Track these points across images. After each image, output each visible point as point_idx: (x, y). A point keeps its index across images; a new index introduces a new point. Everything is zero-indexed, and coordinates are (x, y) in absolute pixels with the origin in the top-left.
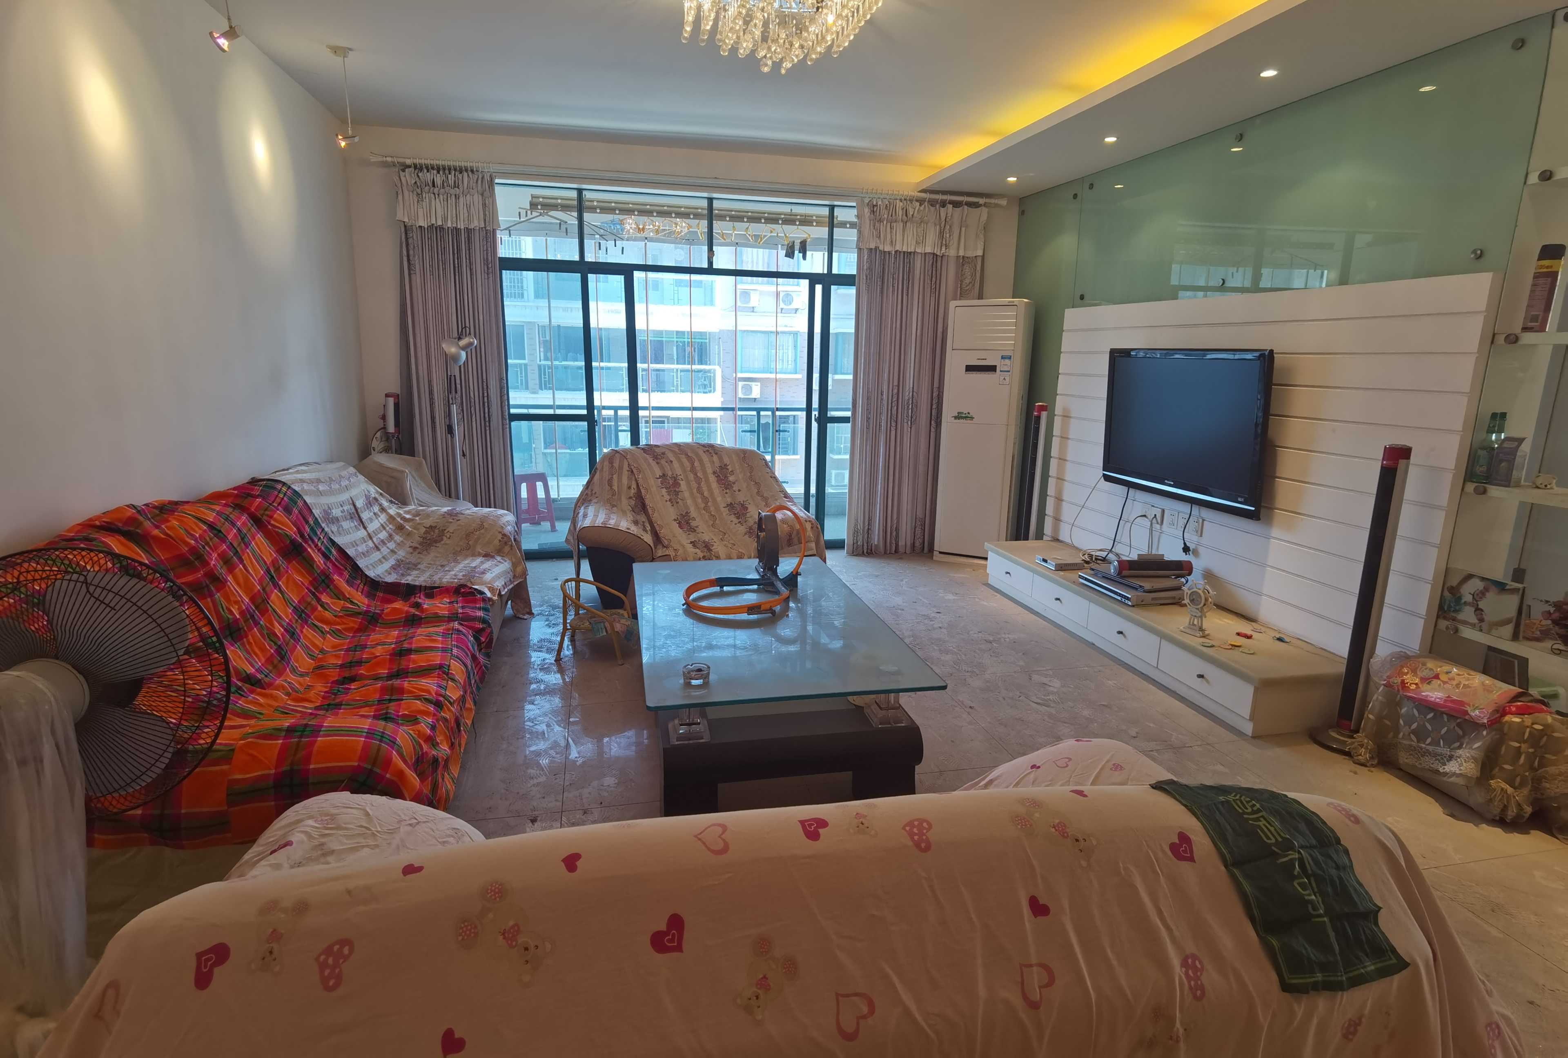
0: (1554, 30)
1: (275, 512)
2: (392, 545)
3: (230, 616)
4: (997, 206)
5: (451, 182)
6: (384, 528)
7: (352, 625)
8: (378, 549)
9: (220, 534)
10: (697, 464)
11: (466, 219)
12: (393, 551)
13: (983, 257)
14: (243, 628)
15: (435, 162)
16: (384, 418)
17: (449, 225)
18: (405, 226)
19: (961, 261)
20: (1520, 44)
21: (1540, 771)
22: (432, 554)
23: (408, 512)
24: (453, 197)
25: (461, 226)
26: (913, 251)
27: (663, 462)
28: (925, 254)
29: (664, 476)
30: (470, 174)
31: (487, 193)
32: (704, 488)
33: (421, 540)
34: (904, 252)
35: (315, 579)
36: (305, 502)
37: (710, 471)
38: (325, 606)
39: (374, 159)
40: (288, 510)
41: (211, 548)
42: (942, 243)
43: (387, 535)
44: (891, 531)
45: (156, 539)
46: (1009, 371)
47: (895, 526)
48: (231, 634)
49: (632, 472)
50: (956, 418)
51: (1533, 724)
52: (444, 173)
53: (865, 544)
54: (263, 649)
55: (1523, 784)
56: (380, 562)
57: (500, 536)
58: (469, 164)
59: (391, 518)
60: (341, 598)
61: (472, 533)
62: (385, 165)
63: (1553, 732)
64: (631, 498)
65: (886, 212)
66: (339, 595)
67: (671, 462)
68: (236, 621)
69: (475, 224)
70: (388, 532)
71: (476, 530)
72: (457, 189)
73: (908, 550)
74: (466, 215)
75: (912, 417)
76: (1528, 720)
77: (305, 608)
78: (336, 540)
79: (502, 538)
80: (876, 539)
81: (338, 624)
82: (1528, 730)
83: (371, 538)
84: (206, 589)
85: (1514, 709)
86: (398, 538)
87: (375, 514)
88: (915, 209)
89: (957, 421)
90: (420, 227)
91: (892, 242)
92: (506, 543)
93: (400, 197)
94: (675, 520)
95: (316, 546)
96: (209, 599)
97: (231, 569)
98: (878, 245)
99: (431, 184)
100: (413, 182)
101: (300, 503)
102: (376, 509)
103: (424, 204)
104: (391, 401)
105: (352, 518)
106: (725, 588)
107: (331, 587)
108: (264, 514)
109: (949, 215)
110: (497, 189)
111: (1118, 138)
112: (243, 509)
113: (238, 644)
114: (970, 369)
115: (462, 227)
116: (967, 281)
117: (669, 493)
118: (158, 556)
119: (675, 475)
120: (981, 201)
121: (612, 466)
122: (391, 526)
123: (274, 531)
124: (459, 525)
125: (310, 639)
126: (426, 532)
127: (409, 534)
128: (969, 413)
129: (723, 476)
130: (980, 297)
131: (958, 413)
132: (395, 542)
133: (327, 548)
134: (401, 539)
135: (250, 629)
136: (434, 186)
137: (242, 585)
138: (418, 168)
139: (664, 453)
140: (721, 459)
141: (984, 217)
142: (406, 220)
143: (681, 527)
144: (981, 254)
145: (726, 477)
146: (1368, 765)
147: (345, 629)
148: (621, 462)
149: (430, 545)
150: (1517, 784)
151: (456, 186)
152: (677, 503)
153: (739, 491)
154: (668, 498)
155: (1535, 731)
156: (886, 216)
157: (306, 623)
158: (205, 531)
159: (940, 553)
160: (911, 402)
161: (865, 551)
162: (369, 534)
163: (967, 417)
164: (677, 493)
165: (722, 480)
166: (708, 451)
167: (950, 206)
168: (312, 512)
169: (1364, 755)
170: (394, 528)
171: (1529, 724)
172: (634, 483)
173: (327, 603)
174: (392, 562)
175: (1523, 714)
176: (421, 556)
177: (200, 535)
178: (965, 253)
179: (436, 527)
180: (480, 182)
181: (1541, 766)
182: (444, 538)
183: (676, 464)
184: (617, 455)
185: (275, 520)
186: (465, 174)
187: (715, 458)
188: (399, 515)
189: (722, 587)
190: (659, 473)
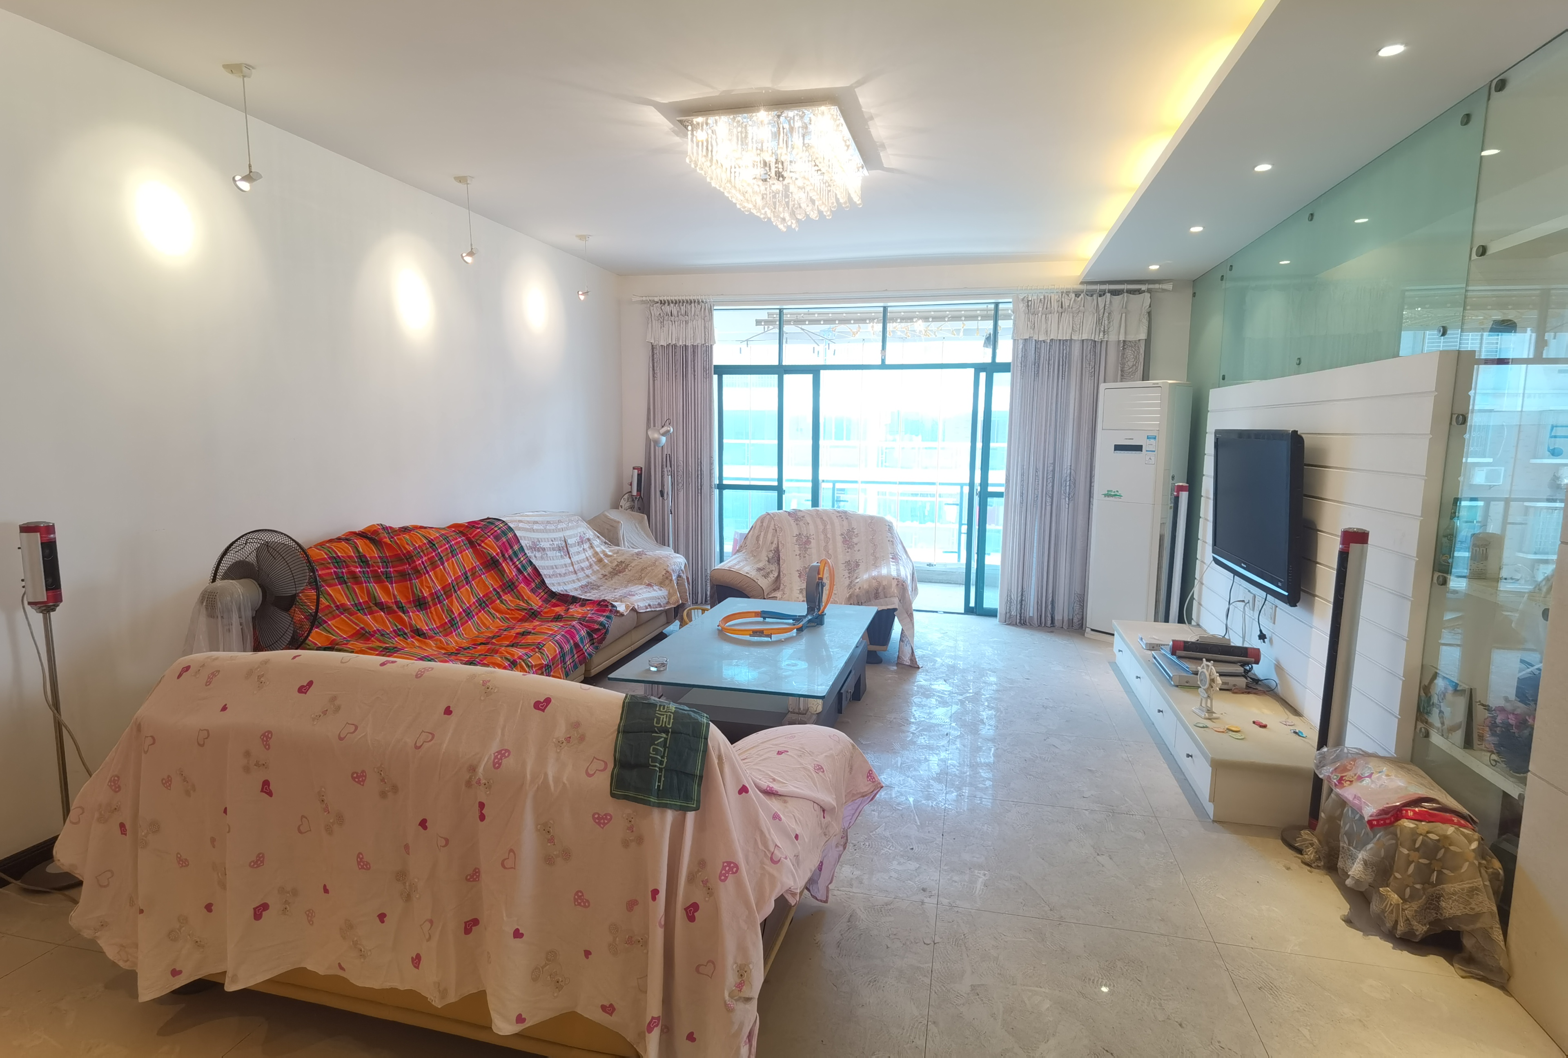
0: (1490, 101)
1: (487, 538)
2: (589, 572)
3: (420, 594)
4: (1164, 290)
5: (683, 312)
6: (588, 560)
7: (517, 616)
8: (576, 573)
9: (434, 547)
10: (828, 527)
11: (692, 338)
12: (588, 576)
13: (1148, 341)
14: (428, 602)
15: (673, 298)
16: (631, 485)
17: (681, 344)
18: (652, 346)
19: (1122, 345)
20: (1467, 119)
21: (1438, 888)
22: (614, 580)
23: (610, 551)
24: (684, 322)
25: (689, 343)
26: (1068, 338)
27: (801, 523)
28: (1083, 340)
29: (799, 535)
30: (696, 304)
31: (707, 318)
32: (830, 546)
33: (612, 570)
34: (1060, 340)
35: (504, 584)
36: (515, 535)
37: (838, 532)
38: (504, 602)
39: (635, 299)
40: (497, 538)
41: (424, 554)
42: (1100, 329)
43: (588, 564)
44: (1048, 605)
45: (386, 543)
46: (1154, 451)
47: (1050, 599)
48: (420, 605)
49: (776, 531)
50: (1105, 495)
51: (1428, 832)
52: (679, 306)
53: (1018, 615)
54: (440, 618)
55: (1412, 897)
56: (574, 581)
57: (665, 572)
58: (695, 298)
59: (596, 554)
60: (520, 598)
61: (646, 568)
62: (643, 302)
63: (1450, 845)
64: (771, 551)
65: (1041, 305)
66: (520, 596)
67: (808, 523)
68: (424, 598)
69: (699, 341)
70: (590, 563)
71: (649, 566)
72: (686, 316)
73: (1065, 626)
74: (692, 335)
75: (1069, 495)
76: (1424, 826)
77: (487, 600)
78: (534, 561)
79: (666, 574)
80: (1031, 611)
81: (508, 614)
82: (1421, 837)
83: (573, 565)
84: (408, 576)
85: (1410, 814)
86: (596, 568)
87: (584, 549)
88: (1070, 300)
89: (1107, 498)
90: (662, 346)
91: (1047, 331)
92: (667, 578)
93: (650, 325)
94: (798, 571)
95: (514, 563)
96: (409, 582)
97: (434, 567)
98: (1032, 335)
99: (670, 314)
100: (658, 313)
101: (510, 535)
102: (586, 546)
103: (665, 329)
104: (636, 471)
105: (560, 550)
106: (768, 620)
107: (515, 590)
108: (478, 539)
109: (1108, 303)
110: (715, 313)
111: (1204, 227)
112: (464, 535)
113: (424, 612)
114: (1118, 448)
115: (689, 345)
116: (1130, 364)
117: (800, 549)
118: (385, 553)
119: (808, 535)
120: (1144, 287)
121: (762, 525)
122: (594, 559)
123: (482, 551)
124: (640, 562)
125: (481, 619)
126: (617, 565)
127: (605, 566)
128: (1117, 491)
129: (848, 539)
130: (1145, 377)
131: (1108, 491)
132: (593, 570)
133: (523, 566)
134: (598, 568)
135: (435, 605)
136: (672, 315)
137: (439, 578)
138: (662, 303)
139: (803, 517)
140: (850, 523)
141: (1148, 301)
142: (653, 341)
143: (800, 577)
144: (1143, 336)
145: (851, 538)
146: (1313, 865)
147: (511, 618)
148: (769, 522)
149: (616, 574)
150: (1407, 896)
151: (686, 314)
152: (804, 557)
153: (859, 551)
154: (798, 552)
155: (1429, 841)
156: (1040, 309)
157: (483, 609)
158: (425, 544)
159: (1093, 630)
160: (1068, 479)
161: (1018, 621)
162: (572, 563)
163: (1116, 495)
164: (806, 549)
165: (847, 541)
166: (840, 516)
167: (1108, 295)
168: (519, 542)
169: (1310, 854)
170: (596, 560)
171: (1424, 832)
172: (776, 539)
173: (506, 600)
174: (584, 582)
175: (1421, 821)
176: (607, 581)
177: (419, 546)
178: (1125, 338)
179: (624, 562)
180: (703, 310)
181: (1440, 881)
182: (627, 570)
183: (811, 526)
184: (768, 516)
185: (486, 544)
186: (693, 305)
187: (845, 523)
188: (603, 552)
189: (764, 618)
190: (796, 532)
